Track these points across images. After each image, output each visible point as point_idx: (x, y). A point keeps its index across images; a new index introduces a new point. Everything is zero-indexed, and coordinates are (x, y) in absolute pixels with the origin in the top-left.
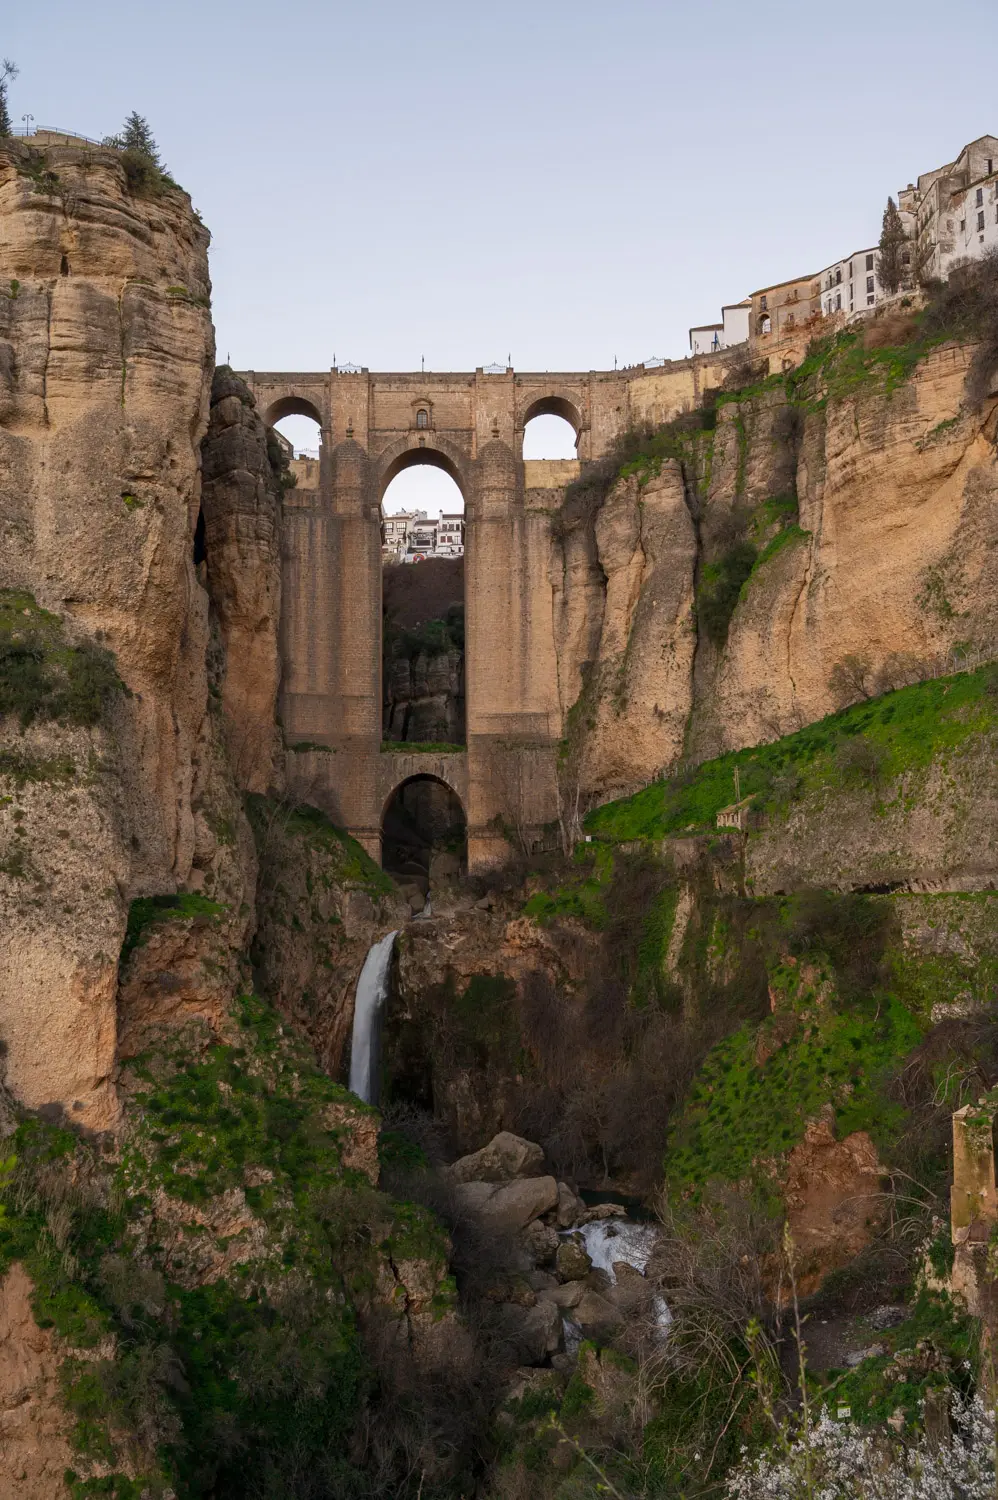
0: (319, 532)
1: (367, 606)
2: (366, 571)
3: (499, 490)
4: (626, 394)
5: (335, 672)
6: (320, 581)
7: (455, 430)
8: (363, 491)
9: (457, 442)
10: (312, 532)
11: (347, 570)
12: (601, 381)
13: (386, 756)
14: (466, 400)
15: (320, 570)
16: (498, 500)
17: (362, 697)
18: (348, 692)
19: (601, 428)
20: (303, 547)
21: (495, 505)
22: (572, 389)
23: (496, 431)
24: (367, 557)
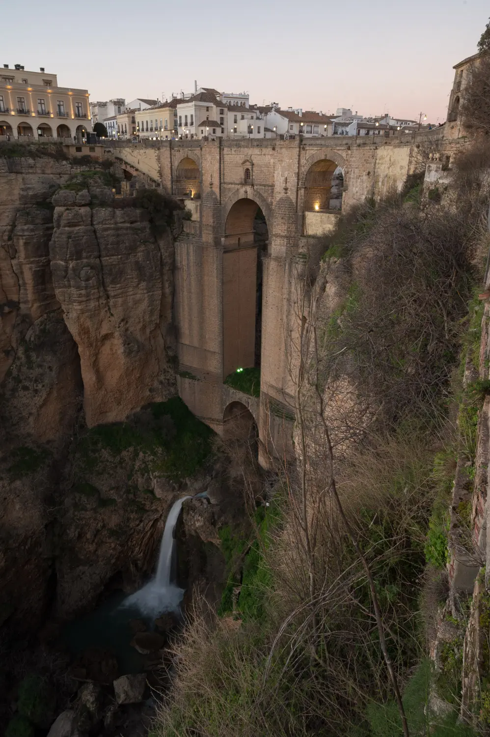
0: (191, 254)
1: (216, 301)
2: (215, 280)
3: (282, 237)
4: (374, 160)
5: (202, 337)
6: (193, 283)
7: (265, 186)
8: (214, 227)
9: (265, 195)
10: (188, 254)
11: (206, 278)
12: (359, 146)
13: (225, 386)
14: (272, 161)
15: (193, 277)
16: (280, 245)
17: (214, 352)
18: (208, 349)
19: (354, 190)
20: (185, 263)
21: (278, 248)
22: (340, 152)
23: (286, 189)
24: (215, 271)
